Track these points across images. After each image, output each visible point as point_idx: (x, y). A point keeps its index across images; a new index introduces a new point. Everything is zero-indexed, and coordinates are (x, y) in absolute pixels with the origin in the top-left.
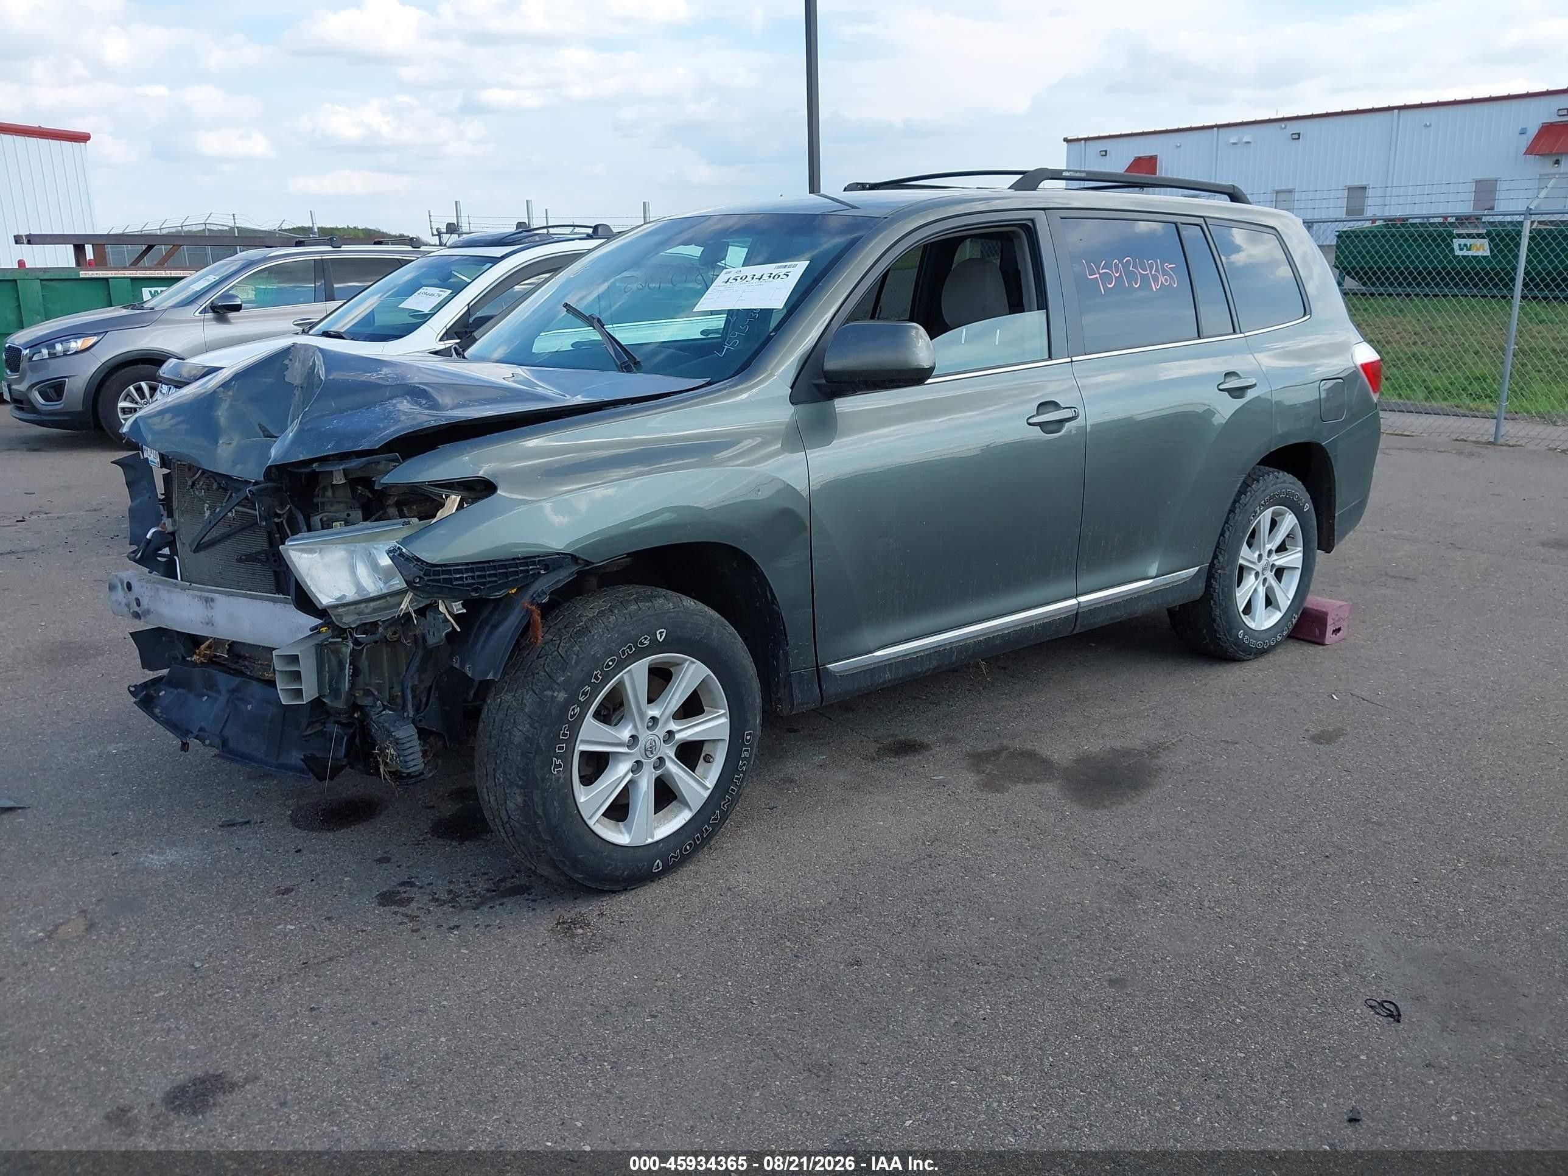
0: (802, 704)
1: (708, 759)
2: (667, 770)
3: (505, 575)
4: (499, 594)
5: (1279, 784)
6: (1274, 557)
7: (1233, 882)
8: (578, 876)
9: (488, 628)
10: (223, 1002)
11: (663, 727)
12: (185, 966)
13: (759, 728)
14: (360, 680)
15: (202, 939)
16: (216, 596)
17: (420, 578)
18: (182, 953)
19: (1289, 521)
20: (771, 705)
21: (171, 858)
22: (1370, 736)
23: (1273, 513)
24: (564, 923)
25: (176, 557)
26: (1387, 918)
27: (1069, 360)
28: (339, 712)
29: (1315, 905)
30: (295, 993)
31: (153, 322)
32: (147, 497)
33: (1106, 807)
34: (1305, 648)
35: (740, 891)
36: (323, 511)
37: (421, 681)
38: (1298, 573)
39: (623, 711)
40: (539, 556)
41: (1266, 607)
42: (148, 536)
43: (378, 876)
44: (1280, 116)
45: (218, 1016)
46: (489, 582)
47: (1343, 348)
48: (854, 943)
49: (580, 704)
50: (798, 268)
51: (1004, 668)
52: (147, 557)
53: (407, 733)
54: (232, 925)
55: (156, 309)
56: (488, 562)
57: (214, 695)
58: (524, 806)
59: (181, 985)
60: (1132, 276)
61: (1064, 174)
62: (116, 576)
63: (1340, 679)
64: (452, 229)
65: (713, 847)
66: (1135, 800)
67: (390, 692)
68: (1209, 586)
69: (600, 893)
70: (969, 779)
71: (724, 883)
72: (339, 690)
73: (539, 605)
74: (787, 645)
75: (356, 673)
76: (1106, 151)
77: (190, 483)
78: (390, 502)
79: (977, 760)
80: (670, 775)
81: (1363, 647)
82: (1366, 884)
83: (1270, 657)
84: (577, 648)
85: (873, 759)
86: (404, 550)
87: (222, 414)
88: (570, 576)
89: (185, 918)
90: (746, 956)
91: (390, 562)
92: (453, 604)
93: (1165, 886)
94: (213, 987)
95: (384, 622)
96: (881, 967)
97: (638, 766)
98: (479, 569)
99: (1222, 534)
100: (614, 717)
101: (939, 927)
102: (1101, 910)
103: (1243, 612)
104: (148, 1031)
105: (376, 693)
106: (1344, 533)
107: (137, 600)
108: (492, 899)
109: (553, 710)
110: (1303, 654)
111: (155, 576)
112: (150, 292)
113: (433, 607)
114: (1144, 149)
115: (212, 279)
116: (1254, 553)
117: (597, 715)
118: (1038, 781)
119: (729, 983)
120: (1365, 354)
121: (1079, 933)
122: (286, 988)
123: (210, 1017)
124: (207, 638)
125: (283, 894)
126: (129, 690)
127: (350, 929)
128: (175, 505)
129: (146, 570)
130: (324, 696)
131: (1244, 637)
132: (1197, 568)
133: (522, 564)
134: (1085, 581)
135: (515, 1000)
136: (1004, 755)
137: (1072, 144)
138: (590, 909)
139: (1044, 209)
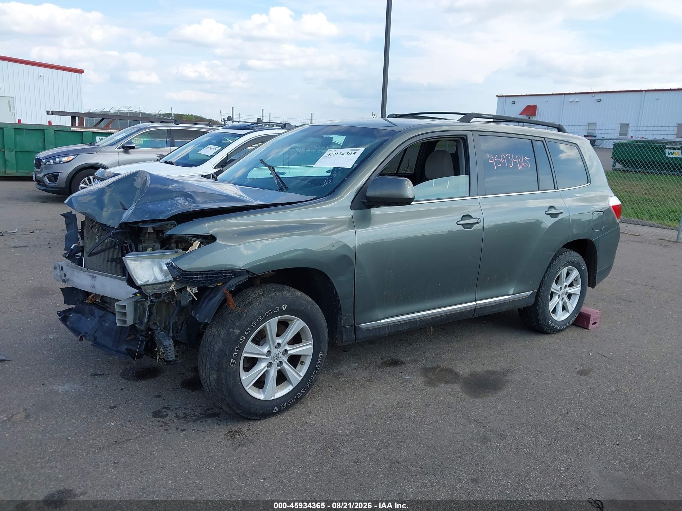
0: (346, 341)
1: (302, 363)
2: (283, 367)
3: (217, 277)
4: (213, 285)
5: (560, 392)
6: (567, 289)
7: (534, 437)
8: (239, 412)
9: (207, 299)
10: (77, 456)
11: (283, 348)
12: (64, 438)
13: (326, 351)
14: (152, 317)
15: (73, 426)
16: (97, 275)
17: (179, 276)
18: (64, 432)
19: (575, 273)
20: (333, 341)
21: (67, 388)
22: (605, 373)
23: (568, 269)
24: (231, 432)
25: (83, 257)
26: (603, 460)
27: (478, 197)
28: (142, 331)
29: (570, 451)
30: (109, 455)
31: (97, 152)
32: (73, 230)
33: (481, 398)
34: (580, 330)
35: (311, 424)
36: (143, 243)
37: (179, 320)
38: (578, 297)
39: (265, 340)
40: (232, 270)
41: (562, 311)
42: (72, 247)
43: (154, 403)
44: (592, 91)
45: (74, 463)
46: (209, 280)
47: (605, 198)
48: (358, 452)
49: (245, 336)
50: (360, 151)
51: (443, 329)
52: (71, 256)
53: (169, 343)
54: (87, 421)
55: (100, 146)
56: (209, 271)
57: (93, 318)
58: (217, 379)
59: (61, 447)
60: (509, 162)
61: (483, 116)
62: (57, 263)
63: (594, 346)
64: (230, 119)
65: (302, 403)
66: (494, 395)
67: (165, 324)
68: (536, 300)
69: (249, 420)
70: (420, 380)
71: (304, 420)
72: (142, 321)
73: (231, 292)
74: (342, 315)
75: (151, 314)
76: (515, 102)
77: (91, 226)
78: (173, 241)
79: (426, 371)
80: (284, 369)
81: (606, 331)
82: (595, 443)
83: (563, 333)
84: (246, 311)
85: (379, 367)
86: (173, 264)
87: (106, 198)
88: (245, 280)
89: (68, 416)
90: (309, 454)
91: (167, 268)
92: (193, 288)
93: (502, 437)
94: (74, 449)
95: (164, 293)
96: (369, 465)
97: (270, 365)
98: (205, 274)
99: (544, 277)
100: (261, 342)
101: (398, 448)
102: (472, 445)
103: (552, 312)
104: (43, 467)
105: (158, 324)
106: (601, 280)
107: (65, 274)
108: (201, 418)
109: (233, 338)
110: (578, 333)
111: (74, 264)
112: (100, 138)
113: (185, 289)
114: (531, 102)
115: (124, 135)
116: (558, 286)
117: (254, 341)
118: (452, 383)
119: (300, 466)
120: (614, 201)
121: (460, 456)
122: (105, 452)
123: (71, 463)
124: (93, 293)
125: (112, 408)
126: (57, 313)
127: (138, 427)
128: (85, 235)
129: (71, 262)
130: (136, 324)
131: (551, 323)
132: (532, 292)
133: (224, 273)
134: (479, 295)
135: (204, 466)
136: (438, 369)
137: (500, 98)
138: (244, 427)
139: (472, 131)
